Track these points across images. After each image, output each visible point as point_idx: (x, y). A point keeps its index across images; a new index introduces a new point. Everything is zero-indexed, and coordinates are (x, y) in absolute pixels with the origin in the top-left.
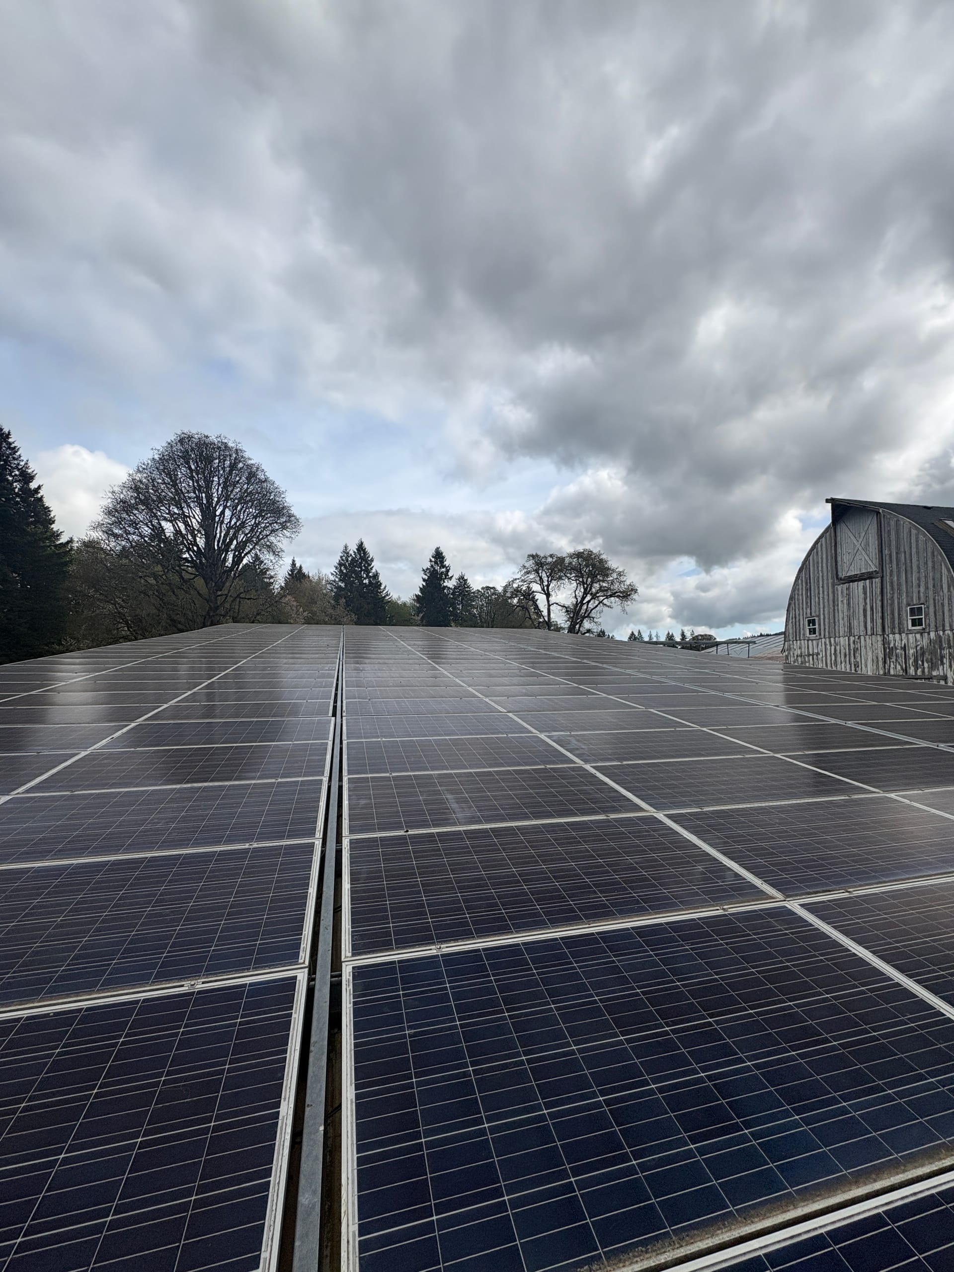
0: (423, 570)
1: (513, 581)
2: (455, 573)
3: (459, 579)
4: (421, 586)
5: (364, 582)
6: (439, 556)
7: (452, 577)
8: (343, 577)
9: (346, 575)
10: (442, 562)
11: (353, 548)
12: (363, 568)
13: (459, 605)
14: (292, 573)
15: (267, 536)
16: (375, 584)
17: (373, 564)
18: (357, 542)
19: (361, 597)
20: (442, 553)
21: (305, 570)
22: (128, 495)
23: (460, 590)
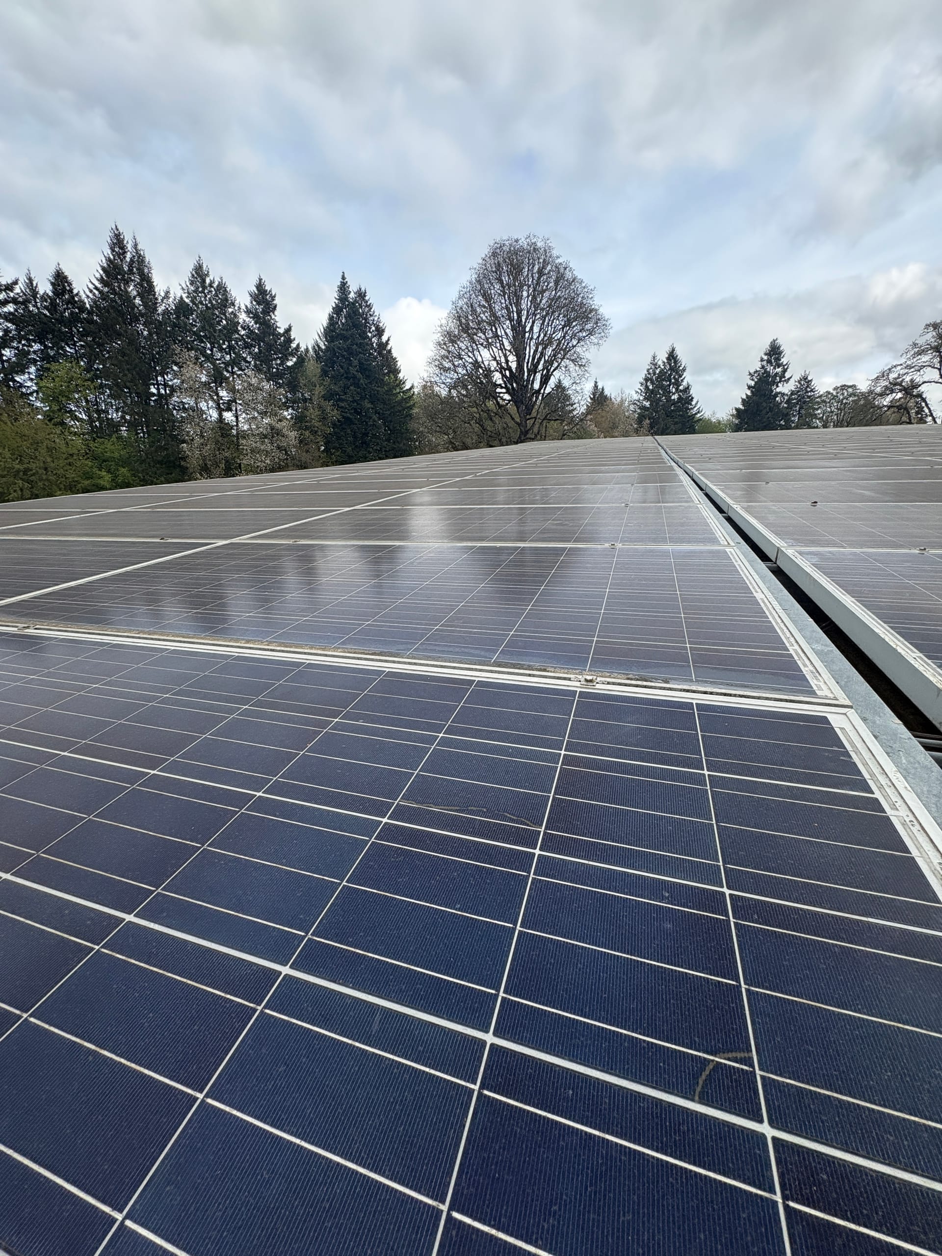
0: (750, 374)
1: (890, 369)
2: (794, 374)
3: (799, 382)
4: (744, 397)
5: (672, 398)
6: (774, 352)
7: (789, 379)
8: (650, 394)
9: (652, 391)
10: (778, 359)
11: (662, 357)
12: (673, 381)
13: (795, 416)
14: (594, 397)
15: (574, 346)
16: (686, 400)
17: (685, 374)
18: (668, 349)
19: (668, 416)
20: (779, 348)
21: (607, 392)
22: (453, 326)
23: (799, 395)
